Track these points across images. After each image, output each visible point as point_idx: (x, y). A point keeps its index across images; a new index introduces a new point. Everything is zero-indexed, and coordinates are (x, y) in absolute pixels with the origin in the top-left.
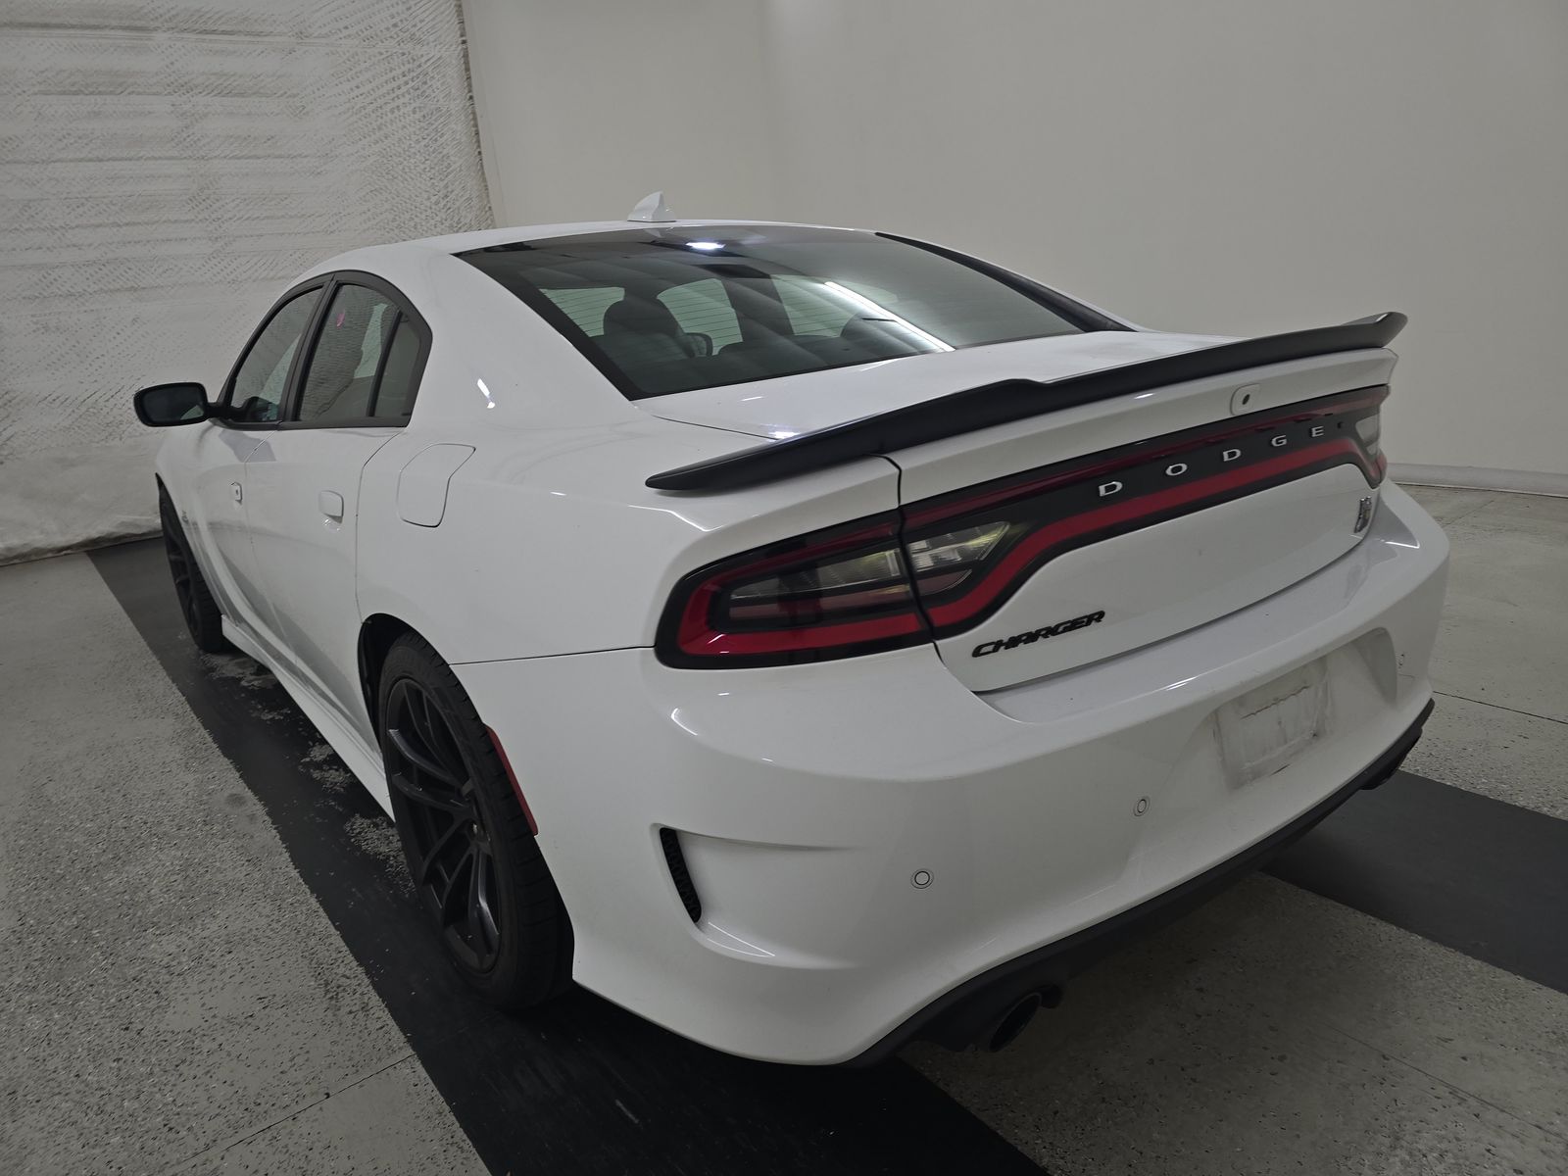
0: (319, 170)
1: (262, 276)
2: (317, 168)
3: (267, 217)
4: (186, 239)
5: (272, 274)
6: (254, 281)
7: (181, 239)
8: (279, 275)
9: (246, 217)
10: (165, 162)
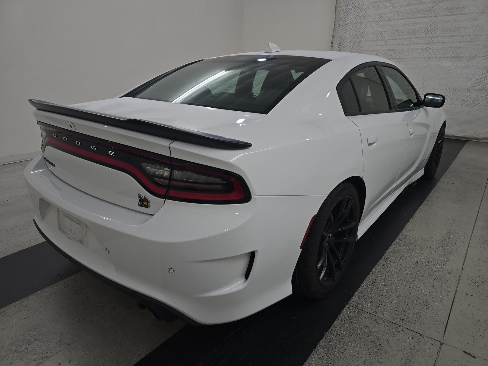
0: (476, 18)
1: (439, 57)
2: (476, 17)
3: (449, 36)
4: (419, 44)
5: (442, 56)
6: (436, 58)
7: (418, 44)
8: (446, 56)
9: (442, 36)
10: (423, 18)
